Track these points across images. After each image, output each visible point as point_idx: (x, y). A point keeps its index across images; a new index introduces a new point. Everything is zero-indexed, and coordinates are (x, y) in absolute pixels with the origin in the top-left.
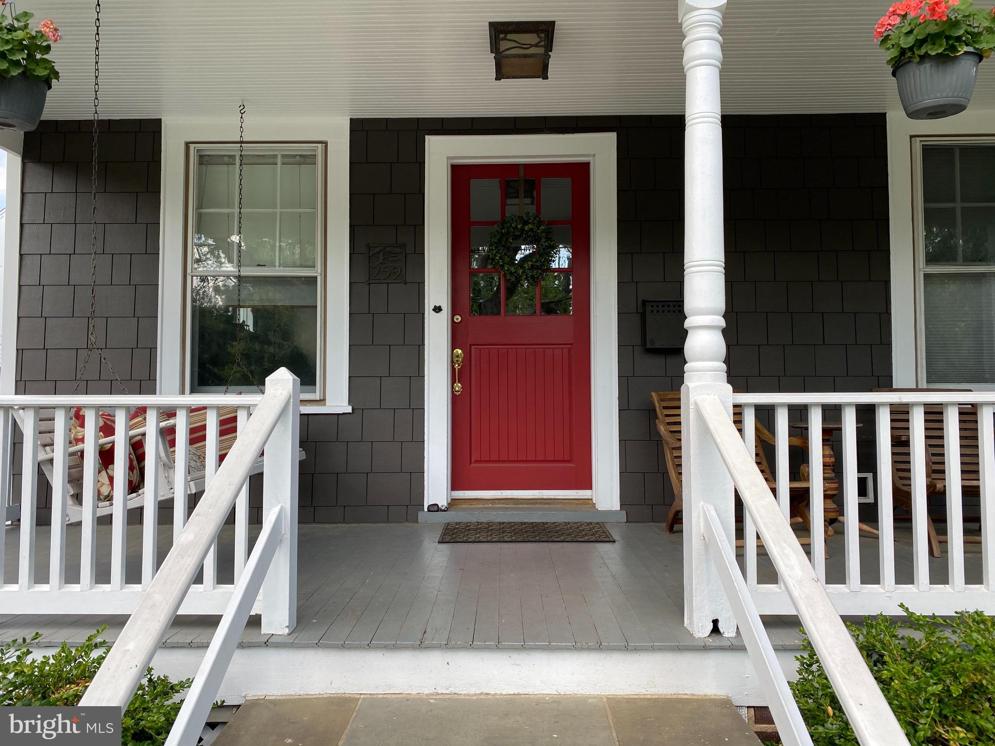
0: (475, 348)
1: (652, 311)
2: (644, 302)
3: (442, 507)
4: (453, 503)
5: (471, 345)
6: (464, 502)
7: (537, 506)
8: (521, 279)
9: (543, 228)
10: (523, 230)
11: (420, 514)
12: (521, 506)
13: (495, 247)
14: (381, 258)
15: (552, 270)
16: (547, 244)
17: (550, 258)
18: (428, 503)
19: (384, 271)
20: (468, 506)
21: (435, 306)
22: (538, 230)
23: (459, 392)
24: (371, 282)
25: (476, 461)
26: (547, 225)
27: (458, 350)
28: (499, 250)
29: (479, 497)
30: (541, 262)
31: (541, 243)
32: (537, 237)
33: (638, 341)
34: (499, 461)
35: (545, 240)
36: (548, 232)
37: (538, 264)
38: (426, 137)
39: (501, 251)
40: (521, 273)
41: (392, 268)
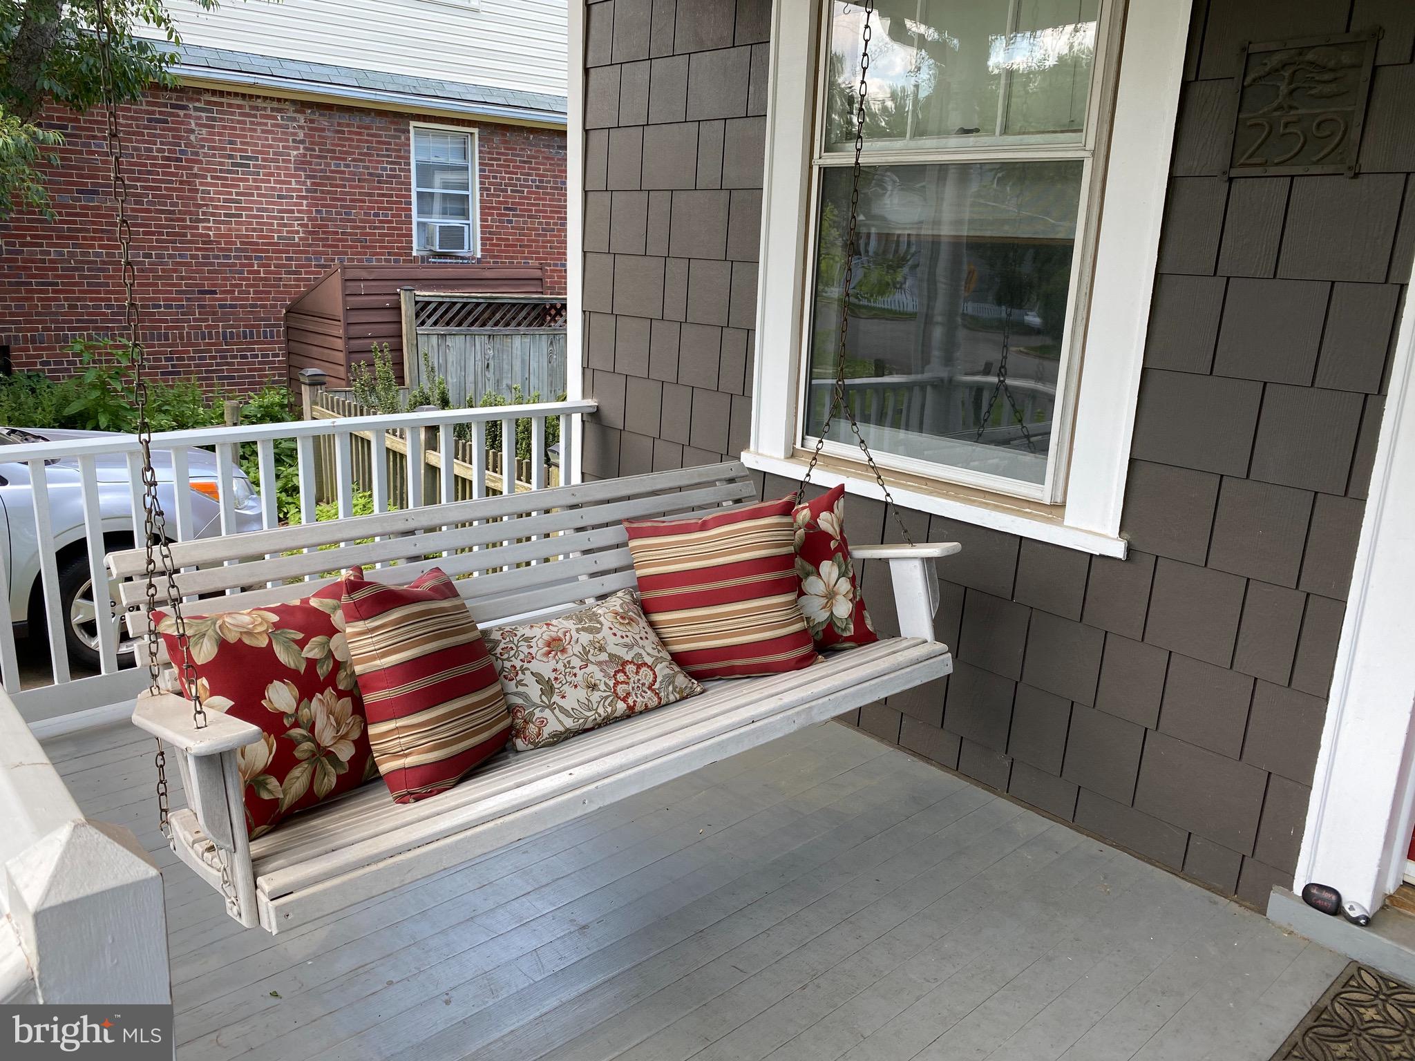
3: (1352, 906)
4: (1404, 898)
11: (1276, 900)
14: (1284, 88)
18: (1309, 879)
19: (1283, 135)
24: (1234, 173)
41: (1315, 124)
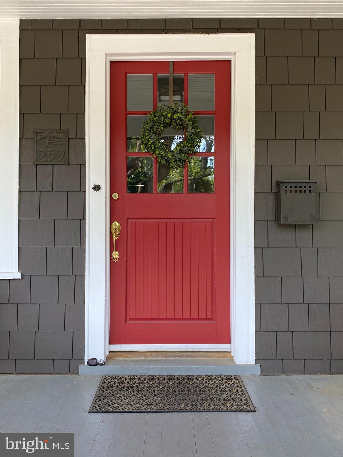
0: (131, 222)
1: (286, 192)
2: (278, 184)
3: (100, 361)
4: (111, 356)
5: (127, 219)
6: (121, 355)
7: (183, 358)
8: (170, 162)
9: (190, 117)
10: (172, 118)
11: (81, 367)
12: (170, 358)
13: (148, 133)
14: (47, 142)
15: (197, 154)
16: (193, 131)
17: (196, 144)
18: (88, 358)
19: (49, 154)
20: (124, 358)
21: (95, 185)
22: (186, 118)
23: (117, 259)
24: (38, 163)
25: (131, 319)
26: (194, 114)
27: (116, 223)
28: (152, 136)
29: (133, 350)
30: (188, 147)
31: (188, 130)
32: (185, 125)
33: (272, 217)
34: (151, 319)
35: (191, 128)
36: (194, 121)
37: (185, 148)
38: (88, 36)
39: (153, 137)
40: (170, 157)
41: (57, 152)
